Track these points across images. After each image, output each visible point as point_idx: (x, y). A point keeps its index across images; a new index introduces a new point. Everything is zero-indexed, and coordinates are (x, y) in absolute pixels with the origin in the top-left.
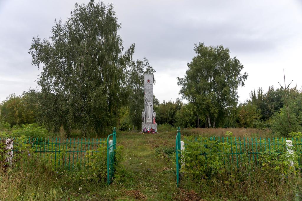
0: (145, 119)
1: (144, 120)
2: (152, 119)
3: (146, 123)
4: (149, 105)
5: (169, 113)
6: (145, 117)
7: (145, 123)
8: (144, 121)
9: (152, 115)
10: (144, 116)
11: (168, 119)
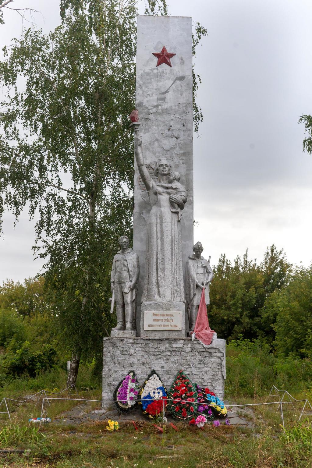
0: (137, 303)
1: (129, 309)
2: (189, 304)
3: (138, 335)
4: (164, 199)
5: (242, 299)
6: (137, 288)
7: (129, 333)
8: (129, 318)
9: (187, 278)
10: (128, 285)
11: (238, 321)
